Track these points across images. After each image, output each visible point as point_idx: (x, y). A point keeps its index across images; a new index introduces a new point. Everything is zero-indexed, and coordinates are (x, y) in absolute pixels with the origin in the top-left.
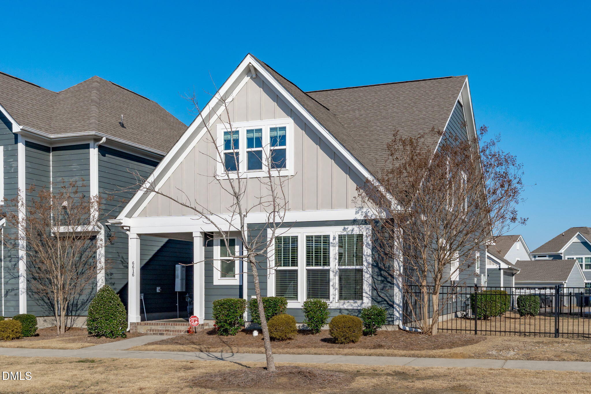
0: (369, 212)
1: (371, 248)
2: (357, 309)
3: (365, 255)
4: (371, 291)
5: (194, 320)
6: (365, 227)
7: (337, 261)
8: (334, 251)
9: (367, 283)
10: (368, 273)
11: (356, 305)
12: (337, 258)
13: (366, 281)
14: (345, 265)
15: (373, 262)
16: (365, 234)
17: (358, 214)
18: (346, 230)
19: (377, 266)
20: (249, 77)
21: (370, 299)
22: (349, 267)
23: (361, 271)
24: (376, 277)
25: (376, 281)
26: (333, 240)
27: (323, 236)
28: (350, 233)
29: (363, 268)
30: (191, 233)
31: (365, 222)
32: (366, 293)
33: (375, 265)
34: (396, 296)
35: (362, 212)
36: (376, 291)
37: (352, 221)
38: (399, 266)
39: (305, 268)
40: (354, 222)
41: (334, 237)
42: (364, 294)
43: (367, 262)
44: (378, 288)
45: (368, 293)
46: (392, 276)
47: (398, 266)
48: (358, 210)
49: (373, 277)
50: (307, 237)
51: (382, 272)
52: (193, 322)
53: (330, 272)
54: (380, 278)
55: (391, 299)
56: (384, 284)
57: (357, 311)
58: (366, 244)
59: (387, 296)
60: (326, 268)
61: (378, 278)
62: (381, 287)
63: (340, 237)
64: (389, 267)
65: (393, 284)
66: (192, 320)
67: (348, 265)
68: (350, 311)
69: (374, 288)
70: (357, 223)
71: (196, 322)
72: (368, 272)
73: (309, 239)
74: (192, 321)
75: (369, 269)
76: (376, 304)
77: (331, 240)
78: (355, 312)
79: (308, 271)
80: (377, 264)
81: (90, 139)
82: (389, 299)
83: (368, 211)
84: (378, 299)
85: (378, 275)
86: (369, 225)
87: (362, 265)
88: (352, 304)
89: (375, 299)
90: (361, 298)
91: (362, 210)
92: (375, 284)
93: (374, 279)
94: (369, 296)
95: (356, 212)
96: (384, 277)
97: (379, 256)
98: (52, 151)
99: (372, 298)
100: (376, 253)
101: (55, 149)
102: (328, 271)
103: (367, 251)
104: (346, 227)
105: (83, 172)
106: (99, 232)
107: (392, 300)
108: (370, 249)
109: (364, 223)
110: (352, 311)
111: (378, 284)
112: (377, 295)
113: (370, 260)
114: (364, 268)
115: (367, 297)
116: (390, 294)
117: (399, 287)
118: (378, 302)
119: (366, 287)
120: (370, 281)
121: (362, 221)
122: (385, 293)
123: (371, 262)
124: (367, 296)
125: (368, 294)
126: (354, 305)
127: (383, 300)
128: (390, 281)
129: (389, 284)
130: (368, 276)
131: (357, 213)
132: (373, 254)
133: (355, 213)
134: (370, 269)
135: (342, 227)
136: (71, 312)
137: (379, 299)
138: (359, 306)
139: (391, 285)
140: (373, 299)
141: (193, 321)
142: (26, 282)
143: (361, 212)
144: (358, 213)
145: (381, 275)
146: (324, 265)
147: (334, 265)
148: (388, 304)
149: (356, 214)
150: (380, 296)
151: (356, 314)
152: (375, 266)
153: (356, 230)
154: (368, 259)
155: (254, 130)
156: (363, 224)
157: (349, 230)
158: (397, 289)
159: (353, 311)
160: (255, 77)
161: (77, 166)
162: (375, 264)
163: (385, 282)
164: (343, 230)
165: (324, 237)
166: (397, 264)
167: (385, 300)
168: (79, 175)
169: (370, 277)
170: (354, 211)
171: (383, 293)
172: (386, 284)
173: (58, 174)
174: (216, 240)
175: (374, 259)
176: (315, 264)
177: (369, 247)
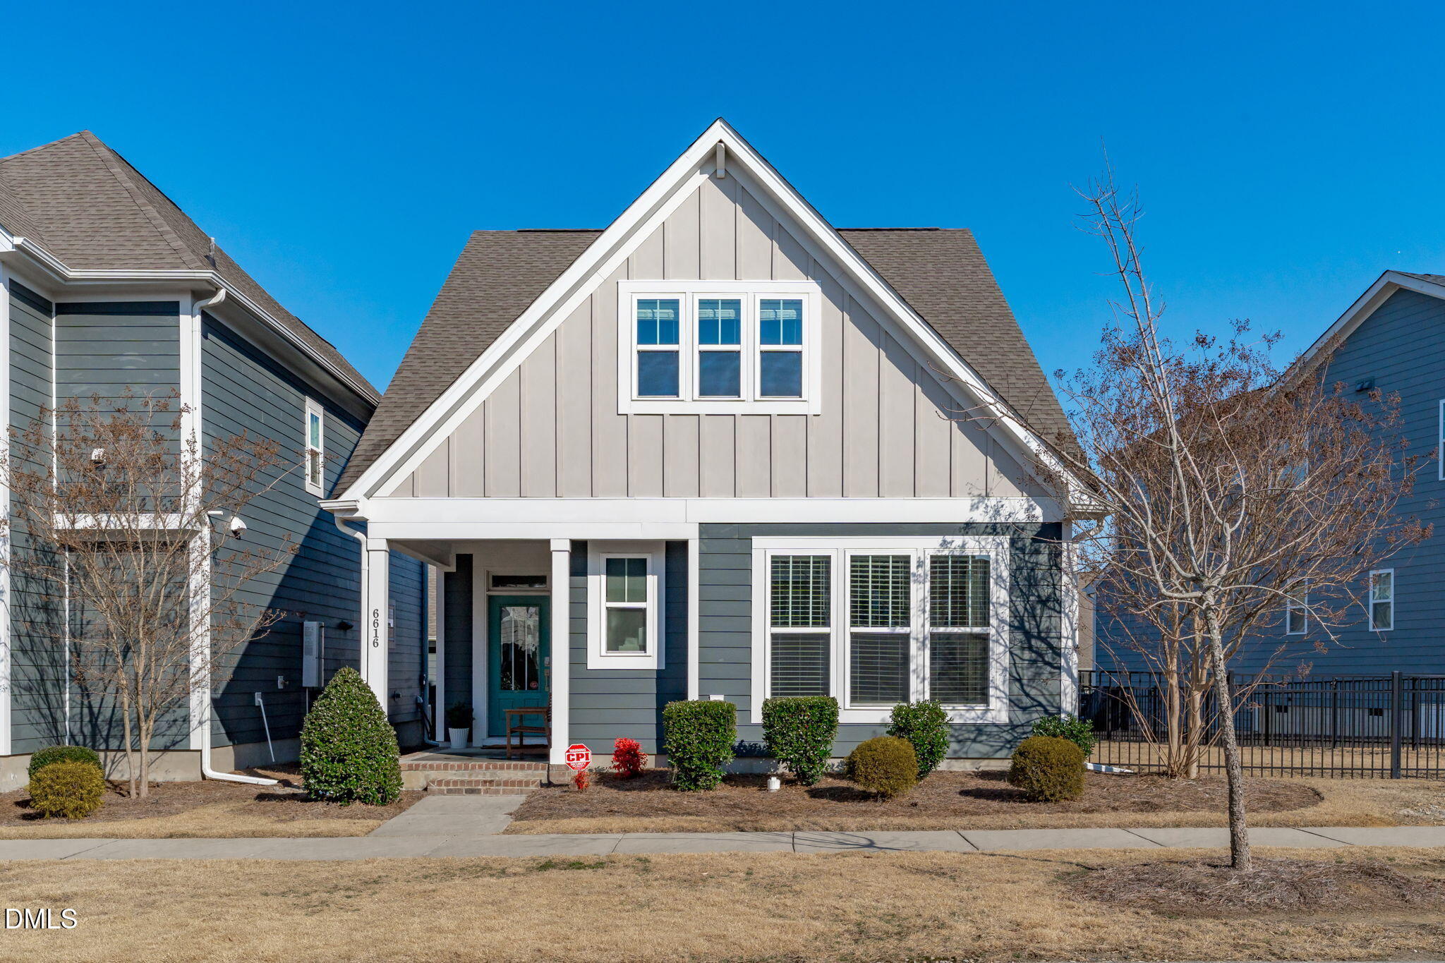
0: (1002, 506)
1: (1008, 587)
2: (974, 725)
3: (993, 604)
4: (1007, 682)
5: (578, 755)
6: (994, 540)
7: (927, 615)
8: (919, 593)
9: (998, 665)
10: (1001, 644)
11: (973, 714)
12: (928, 608)
13: (997, 662)
14: (946, 624)
15: (1013, 619)
16: (993, 555)
17: (976, 511)
18: (949, 545)
19: (1021, 628)
20: (706, 176)
21: (1005, 700)
22: (956, 630)
23: (984, 638)
24: (1018, 652)
25: (1018, 660)
26: (918, 567)
27: (893, 557)
28: (957, 553)
29: (988, 631)
30: (548, 542)
31: (993, 529)
32: (996, 688)
33: (1018, 626)
34: (1066, 695)
35: (987, 506)
36: (1018, 684)
37: (963, 525)
38: (1072, 629)
39: (849, 630)
40: (968, 528)
41: (918, 562)
42: (992, 691)
43: (997, 618)
44: (1023, 676)
45: (1001, 688)
46: (1057, 652)
47: (1069, 629)
48: (976, 501)
49: (1011, 653)
50: (854, 559)
51: (1033, 642)
52: (573, 760)
53: (911, 640)
54: (1027, 655)
55: (1052, 700)
56: (1037, 667)
57: (973, 729)
58: (995, 577)
59: (1043, 695)
60: (899, 630)
61: (1023, 654)
62: (1030, 673)
63: (935, 560)
64: (1048, 630)
65: (1059, 668)
66: (573, 755)
67: (954, 624)
68: (956, 730)
69: (1014, 677)
70: (974, 530)
71: (583, 760)
72: (1001, 641)
73: (858, 563)
74: (571, 757)
75: (1002, 634)
76: (1019, 713)
77: (913, 569)
78: (969, 731)
79: (854, 636)
80: (1022, 621)
81: (181, 291)
82: (1048, 701)
83: (1000, 504)
84: (1024, 701)
85: (1023, 649)
86: (1003, 534)
87: (987, 624)
88: (963, 712)
89: (1016, 702)
90: (985, 699)
91: (986, 501)
92: (1016, 667)
93: (1015, 657)
94: (1003, 695)
95: (972, 506)
96: (1036, 652)
97: (1026, 605)
98: (58, 313)
99: (1010, 700)
100: (1019, 599)
101: (63, 309)
102: (906, 637)
103: (999, 594)
104: (949, 538)
105: (156, 375)
106: (198, 532)
107: (1055, 704)
108: (1005, 589)
109: (991, 531)
110: (960, 729)
111: (1022, 669)
112: (1021, 692)
113: (1005, 613)
114: (992, 631)
115: (998, 698)
116: (1050, 689)
117: (1071, 676)
118: (1024, 709)
119: (997, 676)
120: (1006, 660)
121: (987, 527)
122: (1040, 688)
123: (1008, 619)
124: (999, 694)
125: (1000, 690)
126: (967, 715)
127: (1035, 703)
128: (1050, 661)
129: (1049, 668)
130: (1001, 649)
131: (974, 507)
132: (1011, 601)
133: (969, 508)
134: (1006, 636)
135: (939, 539)
136: (106, 741)
137: (1026, 702)
138: (978, 717)
139: (1053, 670)
140: (1014, 703)
141: (575, 757)
142: (9, 658)
143: (984, 506)
144: (977, 508)
145: (1030, 648)
146: (895, 624)
147: (919, 625)
148: (1046, 711)
149: (971, 510)
150: (1027, 695)
151: (972, 736)
152: (1017, 628)
153: (973, 546)
154: (1000, 610)
155: (720, 302)
156: (990, 534)
157: (954, 545)
158: (1068, 678)
159: (964, 728)
160: (723, 176)
161: (139, 359)
162: (1016, 624)
163: (1040, 664)
164: (941, 545)
165: (895, 560)
166: (1068, 624)
167: (1040, 704)
168: (144, 381)
169: (1005, 652)
170: (967, 502)
171: (1034, 687)
172: (1041, 668)
173: (76, 376)
174: (596, 560)
175: (1014, 612)
176: (873, 623)
177: (1003, 585)
